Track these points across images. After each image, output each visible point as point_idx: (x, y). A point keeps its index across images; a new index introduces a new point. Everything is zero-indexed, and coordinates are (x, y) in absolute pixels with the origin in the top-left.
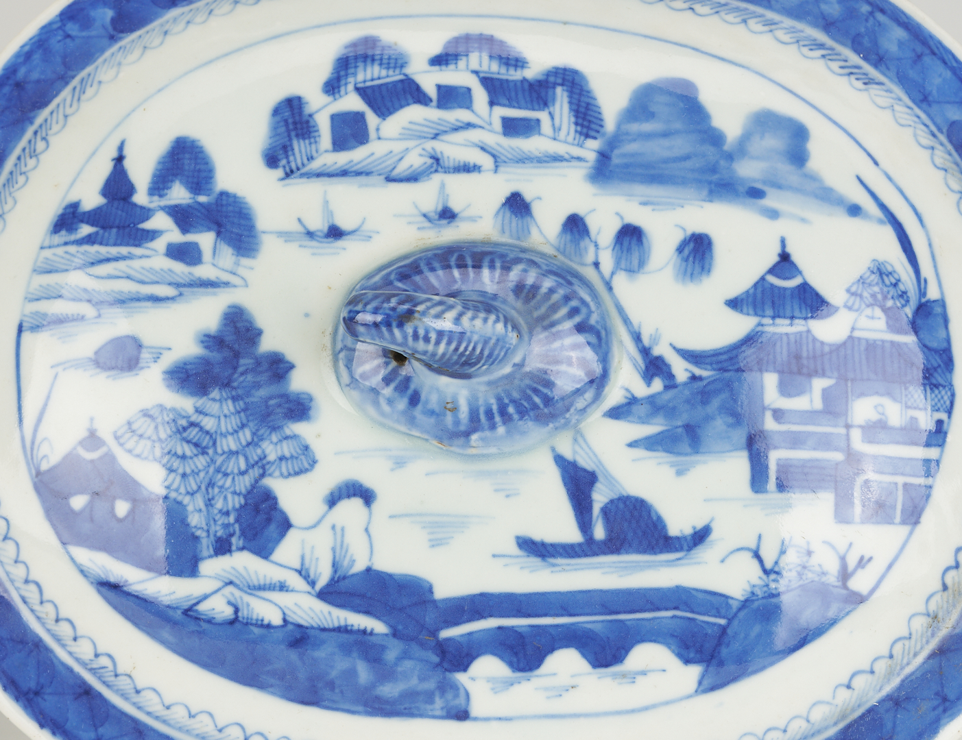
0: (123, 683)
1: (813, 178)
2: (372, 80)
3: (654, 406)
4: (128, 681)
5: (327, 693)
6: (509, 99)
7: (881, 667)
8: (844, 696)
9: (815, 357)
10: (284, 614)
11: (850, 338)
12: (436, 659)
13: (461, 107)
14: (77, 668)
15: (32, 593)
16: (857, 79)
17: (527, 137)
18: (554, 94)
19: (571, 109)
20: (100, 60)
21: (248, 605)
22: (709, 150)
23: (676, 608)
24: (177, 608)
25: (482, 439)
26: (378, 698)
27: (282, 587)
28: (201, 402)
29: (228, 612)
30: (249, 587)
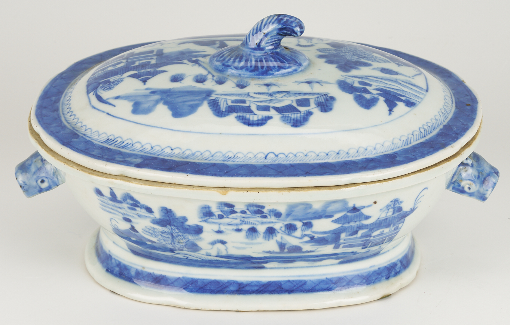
1: (132, 100)
2: (294, 114)
6: (243, 107)
13: (261, 106)
16: (111, 139)
17: (236, 99)
18: (226, 110)
19: (220, 106)
22: (169, 99)
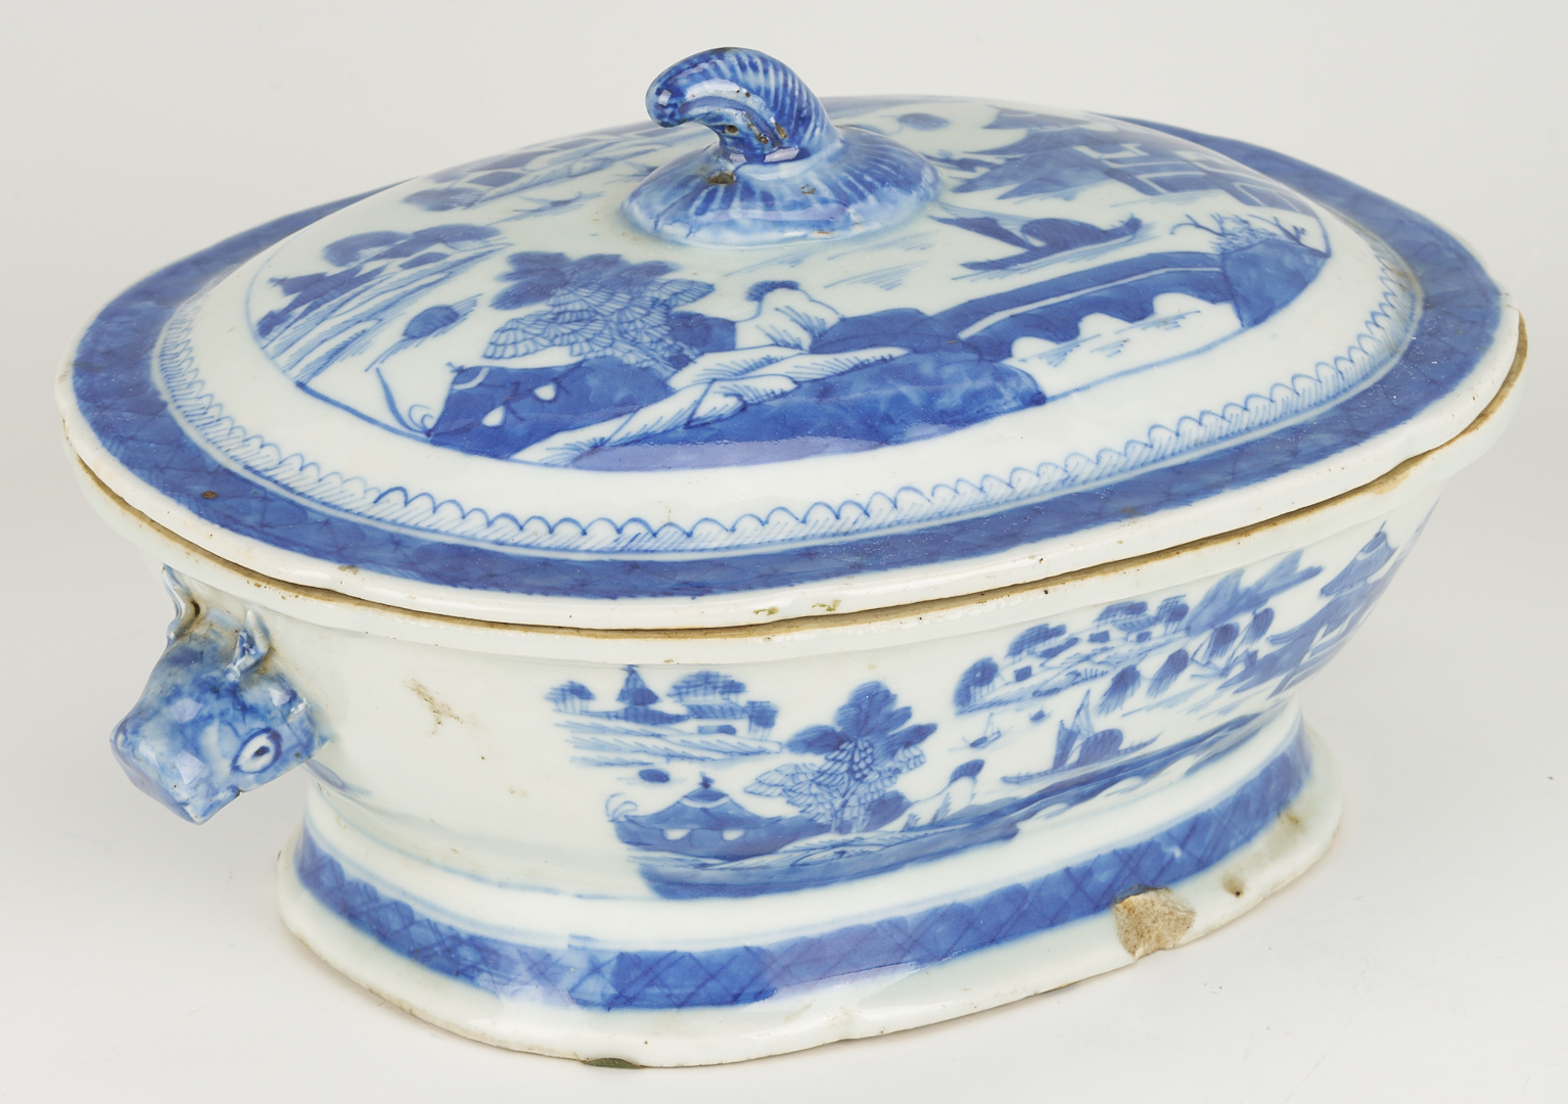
0: (667, 536)
4: (672, 530)
5: (889, 428)
10: (790, 378)
12: (974, 356)
14: (606, 557)
15: (505, 530)
21: (748, 387)
24: (676, 427)
25: (859, 212)
26: (943, 413)
27: (770, 361)
28: (552, 301)
29: (732, 403)
30: (736, 374)
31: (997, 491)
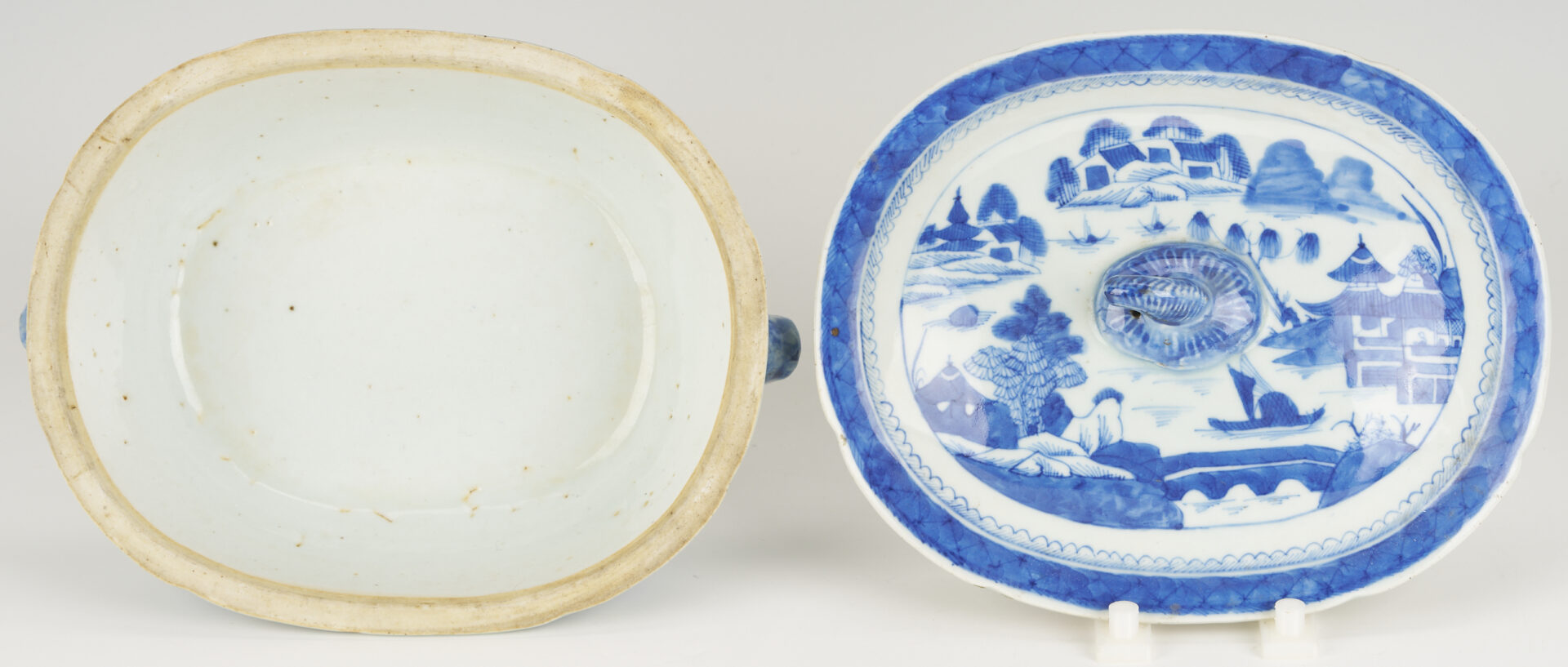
0: (972, 514)
1: (1376, 197)
2: (1110, 146)
3: (1288, 338)
4: (975, 512)
5: (1097, 516)
6: (1193, 156)
7: (1427, 489)
8: (1405, 507)
9: (1382, 306)
10: (1071, 469)
11: (1403, 293)
12: (1163, 493)
13: (1164, 161)
14: (943, 506)
15: (914, 462)
16: (1399, 136)
17: (1205, 178)
18: (1219, 152)
19: (1230, 161)
20: (940, 138)
21: (1049, 465)
22: (1314, 183)
23: (1305, 458)
24: (1006, 468)
25: (1186, 361)
26: (1128, 518)
27: (1069, 453)
28: (1016, 344)
29: (1037, 469)
30: (1049, 454)
31: (1130, 562)
